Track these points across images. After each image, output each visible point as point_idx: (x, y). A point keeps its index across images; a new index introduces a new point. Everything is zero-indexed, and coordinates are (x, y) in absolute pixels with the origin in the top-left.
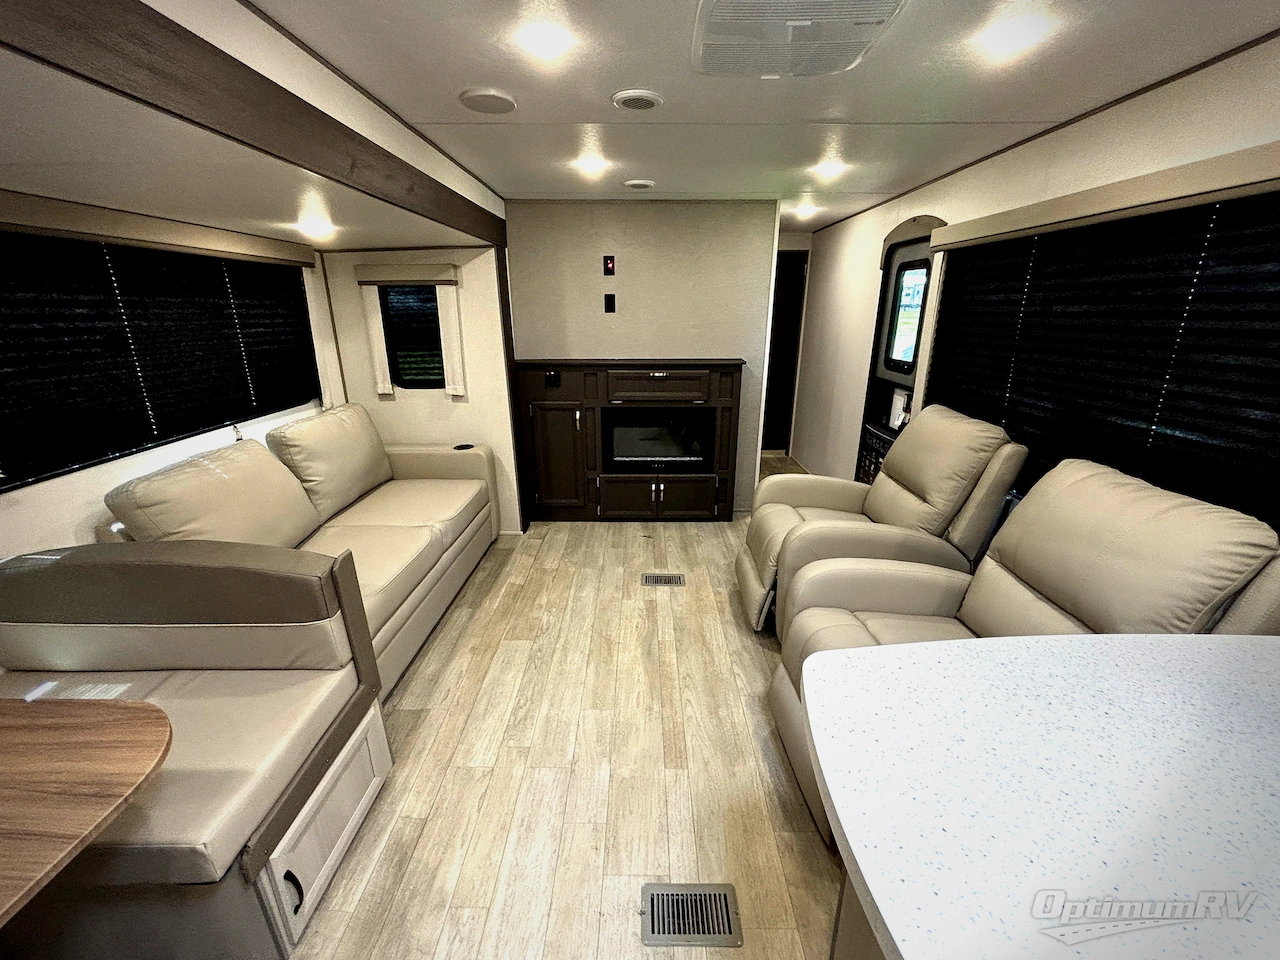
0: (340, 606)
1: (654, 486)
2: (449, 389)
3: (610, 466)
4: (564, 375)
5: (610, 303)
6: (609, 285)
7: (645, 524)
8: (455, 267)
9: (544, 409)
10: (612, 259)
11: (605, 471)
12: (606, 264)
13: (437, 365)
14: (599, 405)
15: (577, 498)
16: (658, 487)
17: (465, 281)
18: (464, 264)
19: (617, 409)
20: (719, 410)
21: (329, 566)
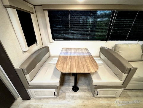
0: (128, 74)
21: (131, 68)
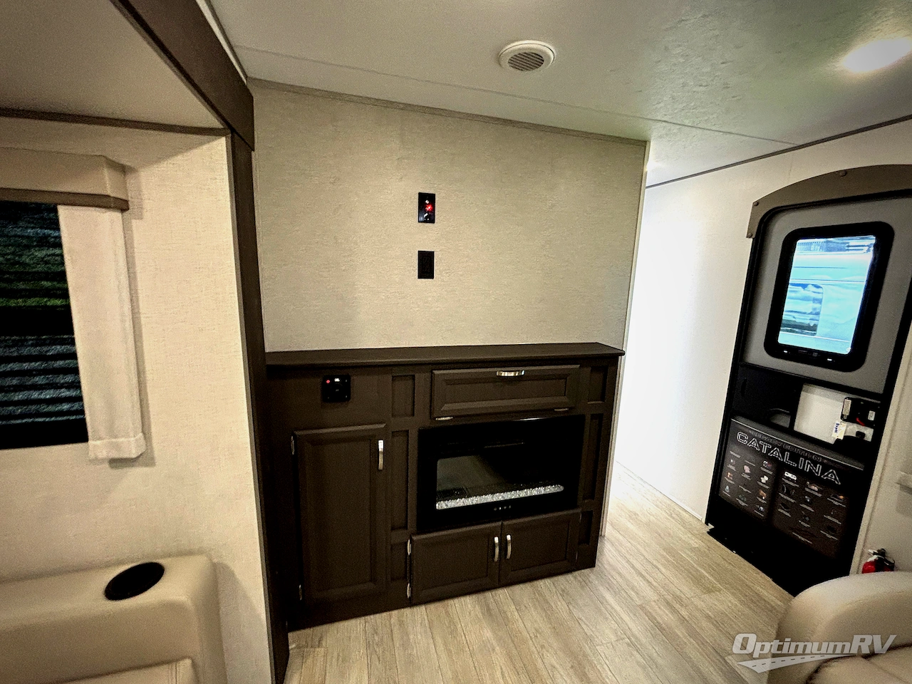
1: (496, 540)
2: (97, 446)
3: (431, 520)
4: (358, 381)
5: (426, 265)
6: (427, 238)
7: (481, 596)
8: (123, 170)
9: (318, 442)
10: (432, 198)
11: (421, 529)
12: (422, 207)
13: (65, 393)
14: (414, 425)
15: (373, 580)
16: (503, 543)
17: (147, 205)
18: (144, 166)
19: (445, 428)
20: (588, 418)
